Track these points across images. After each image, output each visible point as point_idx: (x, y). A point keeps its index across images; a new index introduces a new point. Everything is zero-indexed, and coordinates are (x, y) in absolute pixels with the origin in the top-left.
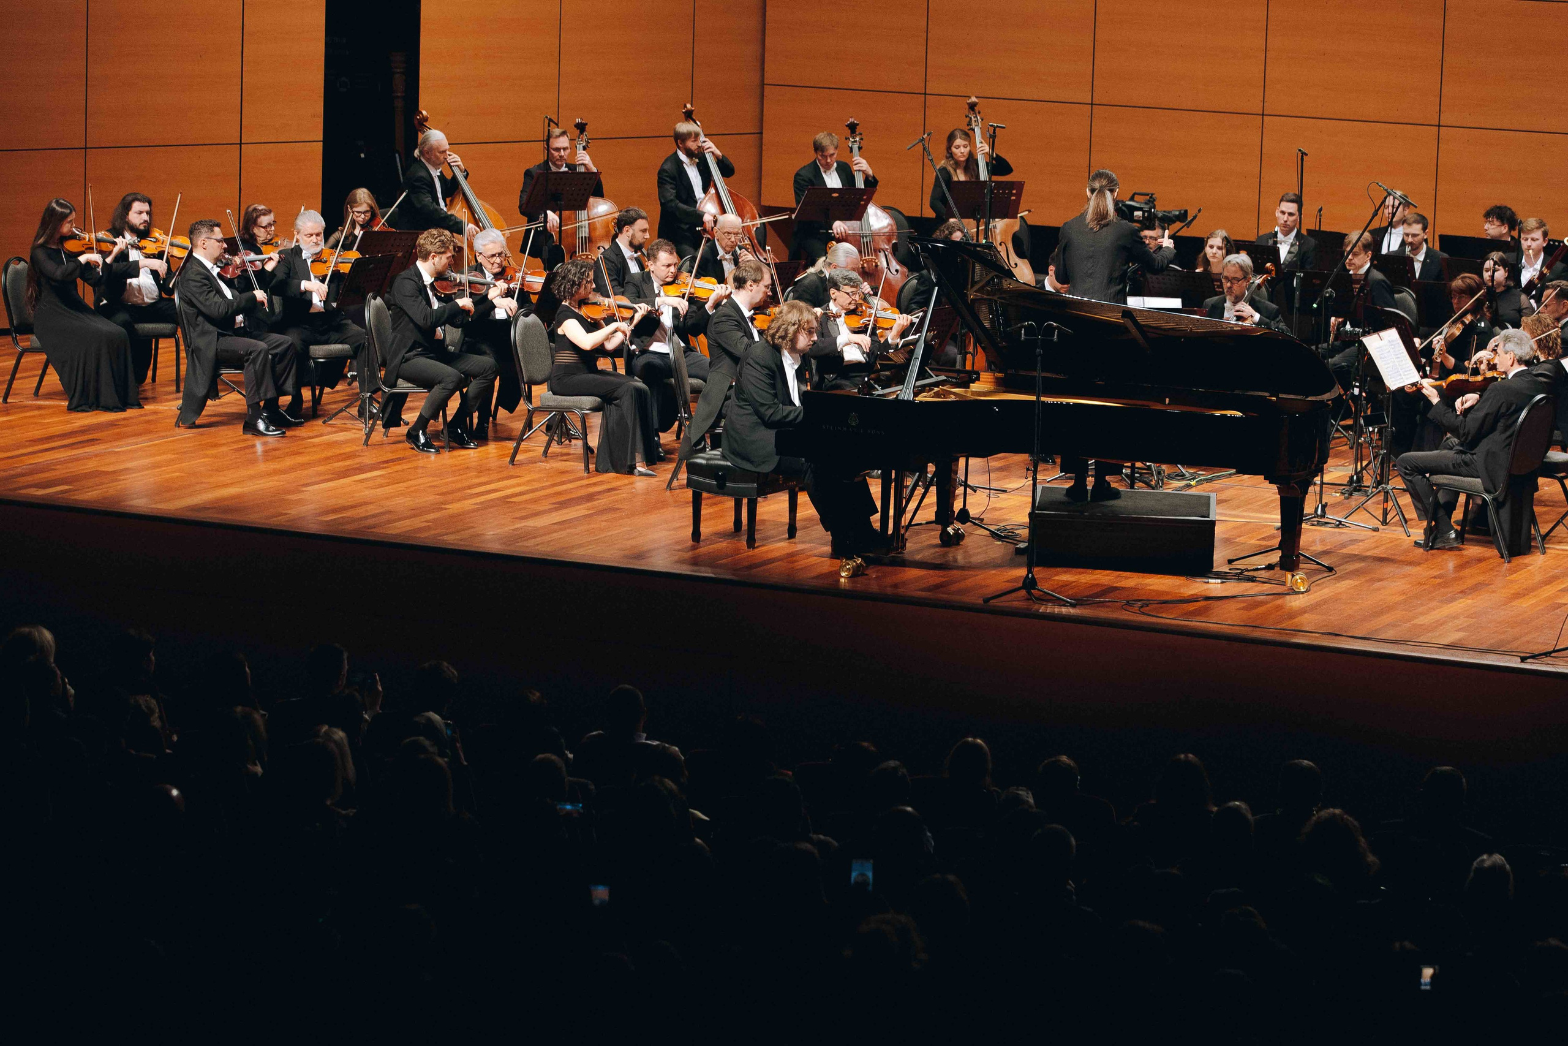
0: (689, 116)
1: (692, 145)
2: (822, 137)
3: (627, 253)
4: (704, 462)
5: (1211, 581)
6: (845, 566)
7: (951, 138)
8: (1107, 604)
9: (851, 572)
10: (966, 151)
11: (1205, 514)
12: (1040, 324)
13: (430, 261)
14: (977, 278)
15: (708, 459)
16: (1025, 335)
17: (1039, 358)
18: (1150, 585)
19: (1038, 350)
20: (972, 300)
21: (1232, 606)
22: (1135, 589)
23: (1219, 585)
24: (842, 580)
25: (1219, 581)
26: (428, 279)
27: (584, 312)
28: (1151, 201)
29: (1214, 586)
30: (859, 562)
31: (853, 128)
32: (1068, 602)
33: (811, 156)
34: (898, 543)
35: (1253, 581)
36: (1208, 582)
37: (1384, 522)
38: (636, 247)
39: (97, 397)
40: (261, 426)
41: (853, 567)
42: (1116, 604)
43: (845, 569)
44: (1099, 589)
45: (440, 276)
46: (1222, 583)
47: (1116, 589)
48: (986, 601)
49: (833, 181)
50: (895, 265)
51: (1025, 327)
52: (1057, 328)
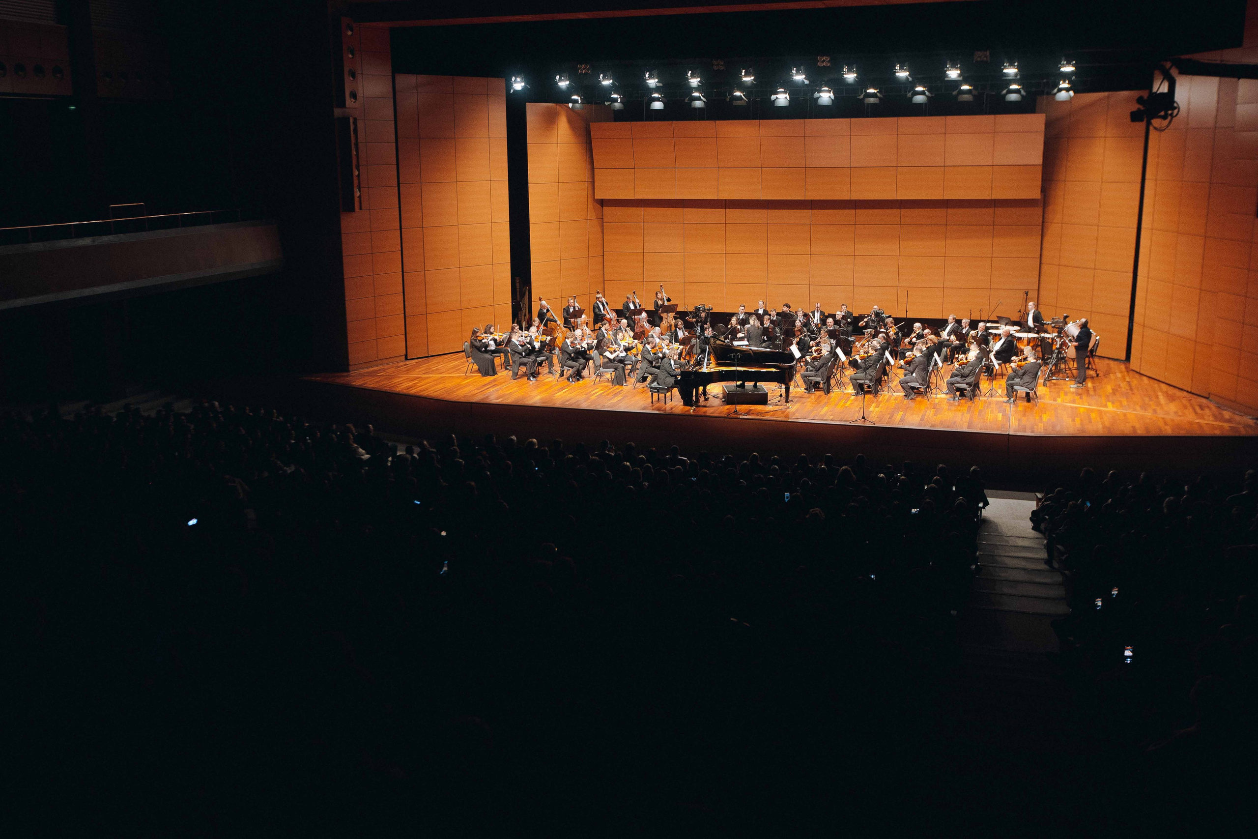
0: (598, 293)
1: (600, 300)
2: (628, 295)
3: (604, 332)
5: (767, 407)
7: (657, 294)
9: (688, 410)
10: (661, 296)
12: (736, 354)
13: (569, 339)
16: (733, 357)
18: (758, 408)
19: (736, 360)
23: (770, 408)
26: (569, 344)
27: (609, 349)
28: (704, 306)
30: (695, 408)
31: (634, 292)
32: (745, 415)
33: (626, 300)
35: (778, 405)
37: (795, 387)
38: (606, 330)
39: (488, 373)
40: (531, 379)
43: (692, 410)
44: (748, 410)
45: (572, 343)
46: (772, 406)
47: (752, 410)
48: (728, 416)
49: (632, 307)
50: (648, 325)
52: (740, 355)
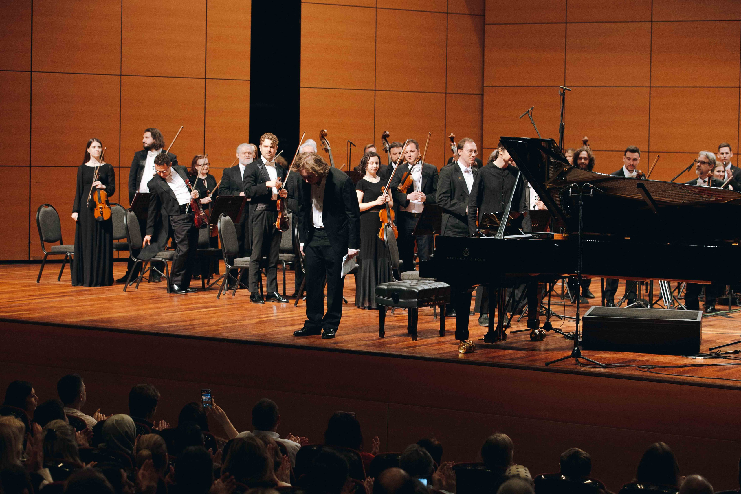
4: (385, 287)
5: (697, 357)
6: (462, 346)
8: (627, 367)
9: (466, 350)
11: (694, 317)
12: (580, 184)
14: (551, 175)
15: (388, 286)
16: (572, 192)
17: (581, 207)
18: (657, 359)
19: (580, 202)
20: (548, 189)
21: (710, 369)
22: (647, 361)
23: (703, 360)
24: (460, 355)
25: (703, 358)
29: (699, 360)
30: (470, 344)
32: (601, 365)
34: (500, 336)
35: (725, 358)
36: (695, 359)
41: (467, 347)
42: (633, 367)
43: (462, 348)
44: (625, 360)
46: (704, 359)
47: (635, 360)
48: (547, 364)
51: (571, 187)
52: (592, 187)
